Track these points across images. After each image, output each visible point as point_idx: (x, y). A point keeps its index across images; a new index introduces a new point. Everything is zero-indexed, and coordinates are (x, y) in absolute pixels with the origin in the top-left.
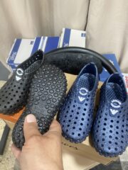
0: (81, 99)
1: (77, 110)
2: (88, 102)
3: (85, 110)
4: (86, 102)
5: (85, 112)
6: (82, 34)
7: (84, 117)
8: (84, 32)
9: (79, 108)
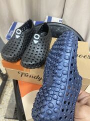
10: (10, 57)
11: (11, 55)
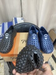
0: (34, 38)
1: (34, 43)
2: (37, 39)
3: (36, 41)
4: (36, 39)
5: (37, 42)
6: (22, 19)
7: (37, 44)
8: (22, 18)
9: (34, 42)
10: (5, 51)
11: (5, 50)
